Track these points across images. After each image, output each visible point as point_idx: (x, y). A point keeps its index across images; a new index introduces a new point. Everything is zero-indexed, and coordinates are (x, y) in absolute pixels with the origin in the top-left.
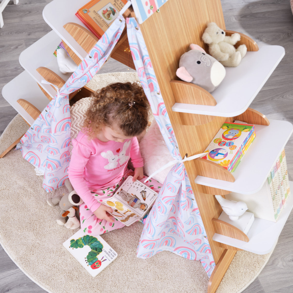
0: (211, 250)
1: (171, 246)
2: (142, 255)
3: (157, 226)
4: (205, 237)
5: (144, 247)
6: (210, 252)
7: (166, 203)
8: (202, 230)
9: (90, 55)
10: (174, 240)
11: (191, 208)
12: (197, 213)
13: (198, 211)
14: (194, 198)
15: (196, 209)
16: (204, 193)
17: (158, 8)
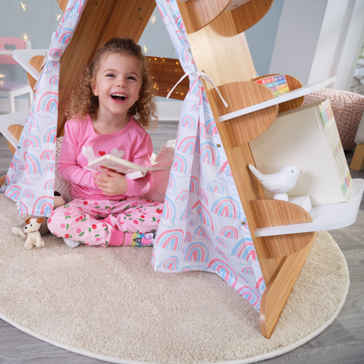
0: (255, 251)
1: (202, 261)
2: (161, 264)
3: (177, 198)
4: (244, 223)
5: (162, 247)
6: (254, 257)
7: (184, 151)
8: (238, 209)
10: (205, 249)
11: (218, 165)
12: (227, 174)
13: (228, 167)
14: (221, 144)
15: (224, 166)
16: (233, 148)
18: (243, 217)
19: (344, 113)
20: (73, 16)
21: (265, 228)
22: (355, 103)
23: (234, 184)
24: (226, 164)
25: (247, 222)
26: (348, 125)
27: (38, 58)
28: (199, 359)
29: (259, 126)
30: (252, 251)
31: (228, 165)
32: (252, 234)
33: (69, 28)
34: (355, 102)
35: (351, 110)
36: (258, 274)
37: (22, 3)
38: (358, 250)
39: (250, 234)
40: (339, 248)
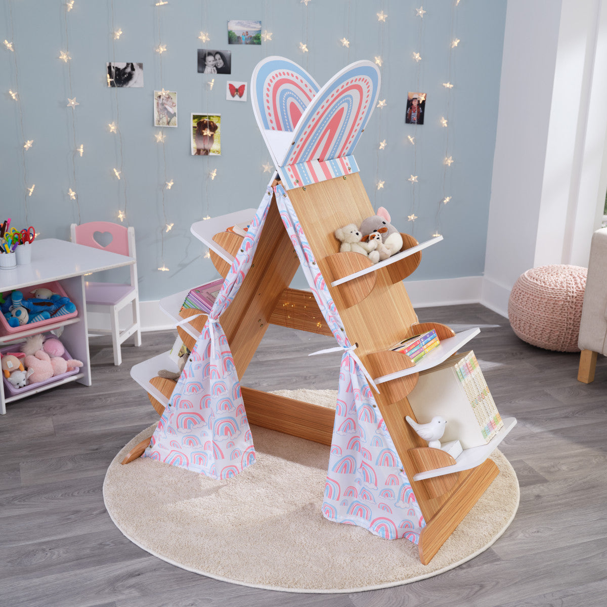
4: (402, 471)
6: (413, 499)
8: (396, 458)
9: (241, 248)
11: (376, 422)
12: (383, 429)
13: (383, 424)
14: (376, 404)
15: (381, 423)
16: (388, 405)
17: (304, 185)
18: (401, 465)
19: (566, 305)
21: (423, 473)
22: (581, 291)
23: (390, 437)
24: (382, 421)
25: (404, 469)
26: (572, 320)
28: (368, 584)
30: (412, 494)
31: (384, 422)
32: (410, 479)
34: (581, 289)
35: (575, 300)
36: (419, 514)
37: (115, 170)
38: (539, 485)
39: (408, 480)
40: (518, 486)
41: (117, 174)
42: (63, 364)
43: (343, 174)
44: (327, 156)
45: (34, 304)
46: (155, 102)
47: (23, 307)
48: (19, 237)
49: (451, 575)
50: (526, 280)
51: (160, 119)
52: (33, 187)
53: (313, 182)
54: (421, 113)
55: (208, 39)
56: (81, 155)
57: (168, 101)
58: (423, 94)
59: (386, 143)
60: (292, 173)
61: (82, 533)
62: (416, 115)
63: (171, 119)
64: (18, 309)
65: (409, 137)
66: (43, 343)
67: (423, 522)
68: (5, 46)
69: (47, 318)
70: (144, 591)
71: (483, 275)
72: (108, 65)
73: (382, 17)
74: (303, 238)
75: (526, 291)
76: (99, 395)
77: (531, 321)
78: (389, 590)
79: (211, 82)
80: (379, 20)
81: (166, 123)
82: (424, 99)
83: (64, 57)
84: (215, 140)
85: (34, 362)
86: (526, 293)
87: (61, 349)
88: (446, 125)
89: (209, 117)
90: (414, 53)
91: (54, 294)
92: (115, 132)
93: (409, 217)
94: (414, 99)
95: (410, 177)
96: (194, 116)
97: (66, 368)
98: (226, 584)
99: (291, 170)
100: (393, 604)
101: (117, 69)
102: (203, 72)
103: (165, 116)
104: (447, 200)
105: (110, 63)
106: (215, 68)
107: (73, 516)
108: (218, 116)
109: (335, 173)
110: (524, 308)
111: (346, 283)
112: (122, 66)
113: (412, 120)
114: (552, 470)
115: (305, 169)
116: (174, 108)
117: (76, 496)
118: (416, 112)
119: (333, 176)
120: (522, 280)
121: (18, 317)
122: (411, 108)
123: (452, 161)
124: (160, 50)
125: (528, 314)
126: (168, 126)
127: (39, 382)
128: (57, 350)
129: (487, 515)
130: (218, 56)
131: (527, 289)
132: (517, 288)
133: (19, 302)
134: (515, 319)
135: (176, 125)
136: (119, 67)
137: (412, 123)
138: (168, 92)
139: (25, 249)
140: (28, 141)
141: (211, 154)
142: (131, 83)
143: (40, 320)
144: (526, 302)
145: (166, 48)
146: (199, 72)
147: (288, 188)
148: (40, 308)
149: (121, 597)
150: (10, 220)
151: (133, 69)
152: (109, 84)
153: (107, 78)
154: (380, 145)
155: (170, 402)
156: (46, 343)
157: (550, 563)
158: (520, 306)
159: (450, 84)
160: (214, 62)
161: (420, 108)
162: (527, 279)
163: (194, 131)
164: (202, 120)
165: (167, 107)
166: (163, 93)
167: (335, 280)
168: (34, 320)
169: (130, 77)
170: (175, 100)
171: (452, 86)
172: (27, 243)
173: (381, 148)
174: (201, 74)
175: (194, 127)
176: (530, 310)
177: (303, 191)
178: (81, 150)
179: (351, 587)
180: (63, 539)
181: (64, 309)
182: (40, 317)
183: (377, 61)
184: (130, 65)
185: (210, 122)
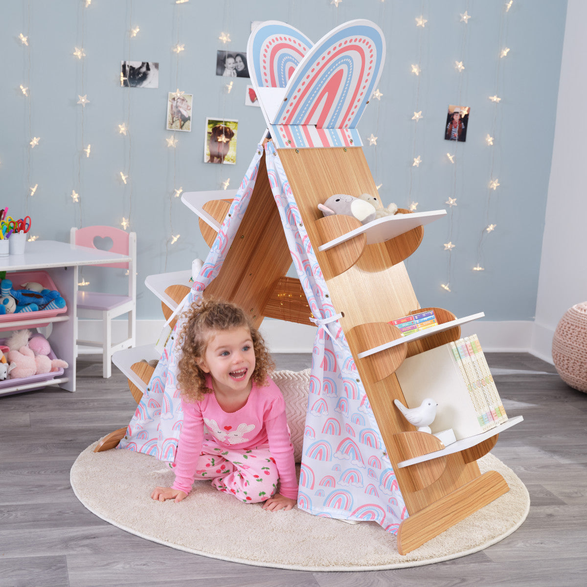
0: (397, 481)
6: (396, 487)
8: (379, 439)
9: (229, 213)
11: (359, 398)
12: (367, 407)
13: (367, 400)
14: (360, 379)
15: (364, 400)
16: (374, 383)
17: (297, 147)
18: (383, 448)
20: (214, 252)
23: (373, 416)
24: (365, 397)
25: (387, 453)
27: (176, 288)
29: (393, 362)
30: (394, 481)
31: (367, 398)
33: (211, 262)
36: (401, 504)
37: (122, 174)
38: (553, 506)
39: (391, 464)
40: (529, 503)
41: (123, 178)
42: (48, 363)
43: (344, 145)
44: (326, 123)
45: (23, 294)
46: (169, 104)
47: (11, 296)
48: (14, 227)
49: (430, 568)
50: (575, 313)
51: (173, 122)
52: (36, 187)
53: (307, 146)
54: (463, 129)
55: (229, 40)
56: (88, 155)
57: (182, 103)
58: (465, 108)
59: (420, 159)
60: (284, 132)
61: (44, 502)
62: (457, 131)
63: (185, 122)
64: (5, 298)
65: (448, 155)
66: (29, 340)
67: (406, 514)
68: (20, 40)
69: (34, 310)
70: (96, 550)
71: (533, 320)
72: (122, 63)
73: (421, 22)
74: (291, 199)
75: (577, 324)
76: (82, 400)
77: (582, 359)
78: (358, 573)
79: (229, 85)
80: (418, 25)
81: (179, 126)
82: (467, 113)
83: (78, 53)
84: (230, 148)
85: (17, 357)
86: (576, 326)
87: (47, 348)
88: (491, 143)
89: (226, 123)
90: (457, 63)
91: (45, 288)
92: (125, 133)
93: (445, 245)
94: (455, 113)
95: (448, 200)
96: (209, 121)
97: (50, 367)
98: (183, 553)
99: (284, 129)
100: (360, 585)
101: (132, 68)
102: (222, 75)
103: (178, 120)
104: (491, 228)
105: (125, 62)
106: (235, 71)
107: (36, 489)
108: (235, 122)
109: (334, 142)
110: (575, 344)
111: (335, 248)
112: (137, 65)
113: (453, 137)
114: (574, 495)
115: (299, 132)
116: (188, 111)
117: (43, 474)
118: (458, 127)
119: (332, 145)
120: (570, 313)
121: (5, 305)
122: (452, 123)
123: (498, 185)
124: (177, 49)
125: (579, 350)
126: (181, 130)
127: (20, 378)
128: (42, 348)
129: (485, 522)
130: (239, 59)
131: (578, 322)
132: (565, 322)
133: (8, 291)
134: (562, 358)
135: (189, 129)
136: (134, 66)
137: (452, 139)
138: (183, 93)
139: (19, 238)
140: (35, 138)
141: (225, 162)
142: (145, 84)
143: (27, 312)
144: (576, 337)
145: (184, 47)
146: (217, 74)
147: (278, 147)
148: (28, 299)
149: (72, 552)
150: (7, 209)
151: (148, 69)
152: (122, 83)
153: (120, 76)
154: (414, 162)
155: (149, 386)
156: (32, 340)
157: (549, 569)
158: (569, 342)
159: (498, 97)
160: (234, 65)
161: (463, 124)
162: (577, 312)
163: (209, 136)
164: (218, 126)
165: (181, 110)
166: (178, 94)
167: (323, 244)
168: (21, 311)
169: (145, 76)
170: (190, 103)
171: (499, 99)
172: (22, 231)
173: (414, 164)
174: (219, 77)
175: (209, 133)
176: (581, 346)
177: (296, 153)
178: (88, 151)
179: (316, 566)
180: (22, 505)
181: (53, 304)
182: (28, 308)
183: (414, 69)
184: (145, 65)
185: (226, 128)
